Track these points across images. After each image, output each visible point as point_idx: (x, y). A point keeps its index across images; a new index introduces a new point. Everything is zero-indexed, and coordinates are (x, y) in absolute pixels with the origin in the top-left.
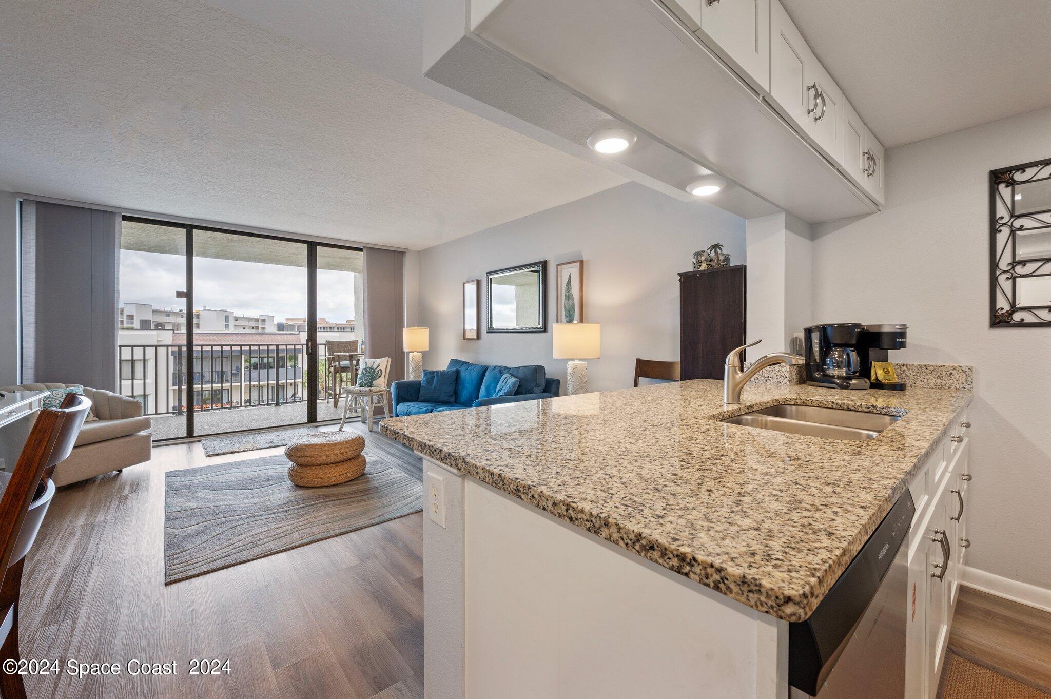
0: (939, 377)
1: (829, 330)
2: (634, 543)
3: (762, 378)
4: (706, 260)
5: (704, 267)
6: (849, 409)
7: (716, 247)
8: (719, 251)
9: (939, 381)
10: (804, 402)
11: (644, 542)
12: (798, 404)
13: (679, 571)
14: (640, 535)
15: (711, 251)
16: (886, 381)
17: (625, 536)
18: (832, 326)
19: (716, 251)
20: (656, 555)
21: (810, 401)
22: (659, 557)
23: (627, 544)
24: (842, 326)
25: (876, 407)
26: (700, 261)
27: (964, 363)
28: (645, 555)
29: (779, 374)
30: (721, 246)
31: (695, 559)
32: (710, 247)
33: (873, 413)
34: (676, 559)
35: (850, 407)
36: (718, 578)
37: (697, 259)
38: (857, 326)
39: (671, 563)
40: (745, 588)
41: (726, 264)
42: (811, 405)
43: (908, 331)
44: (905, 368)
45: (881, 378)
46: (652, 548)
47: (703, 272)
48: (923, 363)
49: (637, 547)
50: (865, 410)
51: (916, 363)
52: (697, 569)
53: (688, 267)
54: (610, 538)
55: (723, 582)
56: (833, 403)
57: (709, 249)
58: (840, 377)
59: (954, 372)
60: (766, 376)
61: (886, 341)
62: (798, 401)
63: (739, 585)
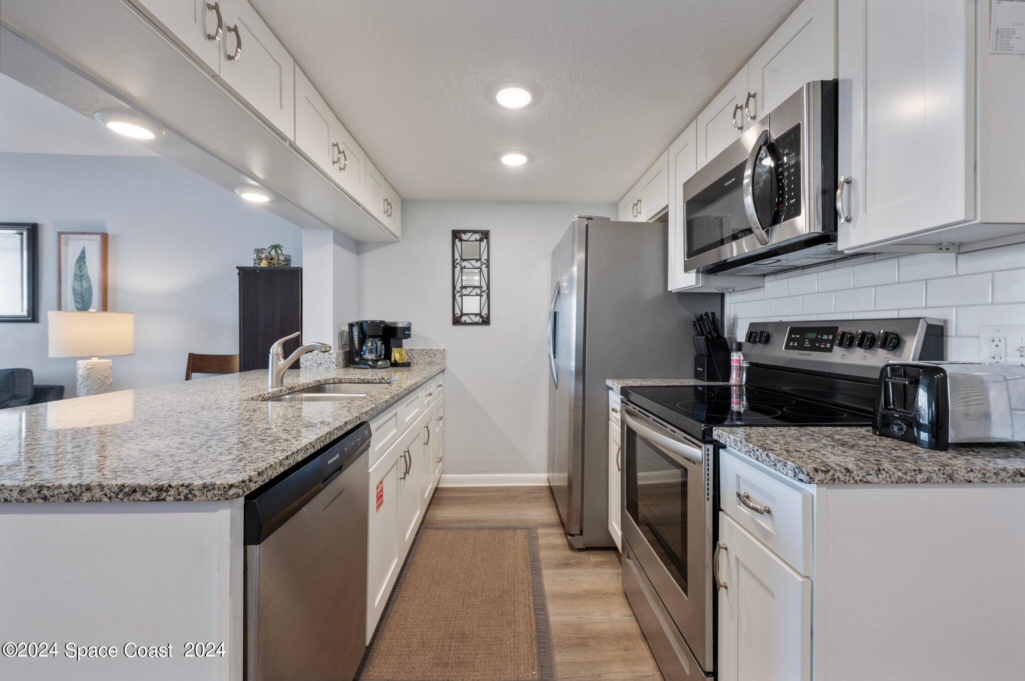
0: (430, 357)
1: (365, 325)
2: (117, 494)
3: (316, 365)
4: (266, 258)
5: (264, 264)
6: (369, 383)
7: (276, 247)
8: (279, 251)
9: (430, 359)
10: (340, 381)
11: (126, 490)
12: (336, 382)
13: (158, 499)
14: (123, 486)
15: (271, 250)
16: (401, 361)
17: (108, 492)
18: (366, 322)
19: (276, 251)
20: (138, 495)
21: (344, 379)
22: (141, 496)
23: (110, 498)
24: (373, 322)
25: (384, 379)
26: (260, 258)
27: (442, 347)
28: (128, 499)
29: (328, 360)
30: (281, 247)
31: (170, 486)
32: (271, 247)
33: (382, 383)
34: (155, 492)
35: (369, 381)
36: (187, 491)
37: (257, 256)
38: (382, 322)
39: (151, 497)
40: (206, 490)
41: (286, 264)
42: (344, 382)
43: (412, 326)
44: (413, 352)
45: (397, 359)
46: (135, 491)
47: (262, 269)
48: (422, 348)
49: (121, 496)
50: (378, 381)
51: (419, 348)
52: (172, 492)
53: (249, 262)
54: (92, 499)
55: (191, 493)
56: (359, 379)
57: (269, 248)
58: (372, 360)
59: (436, 353)
60: (319, 362)
61: (400, 335)
62: (335, 380)
63: (201, 490)
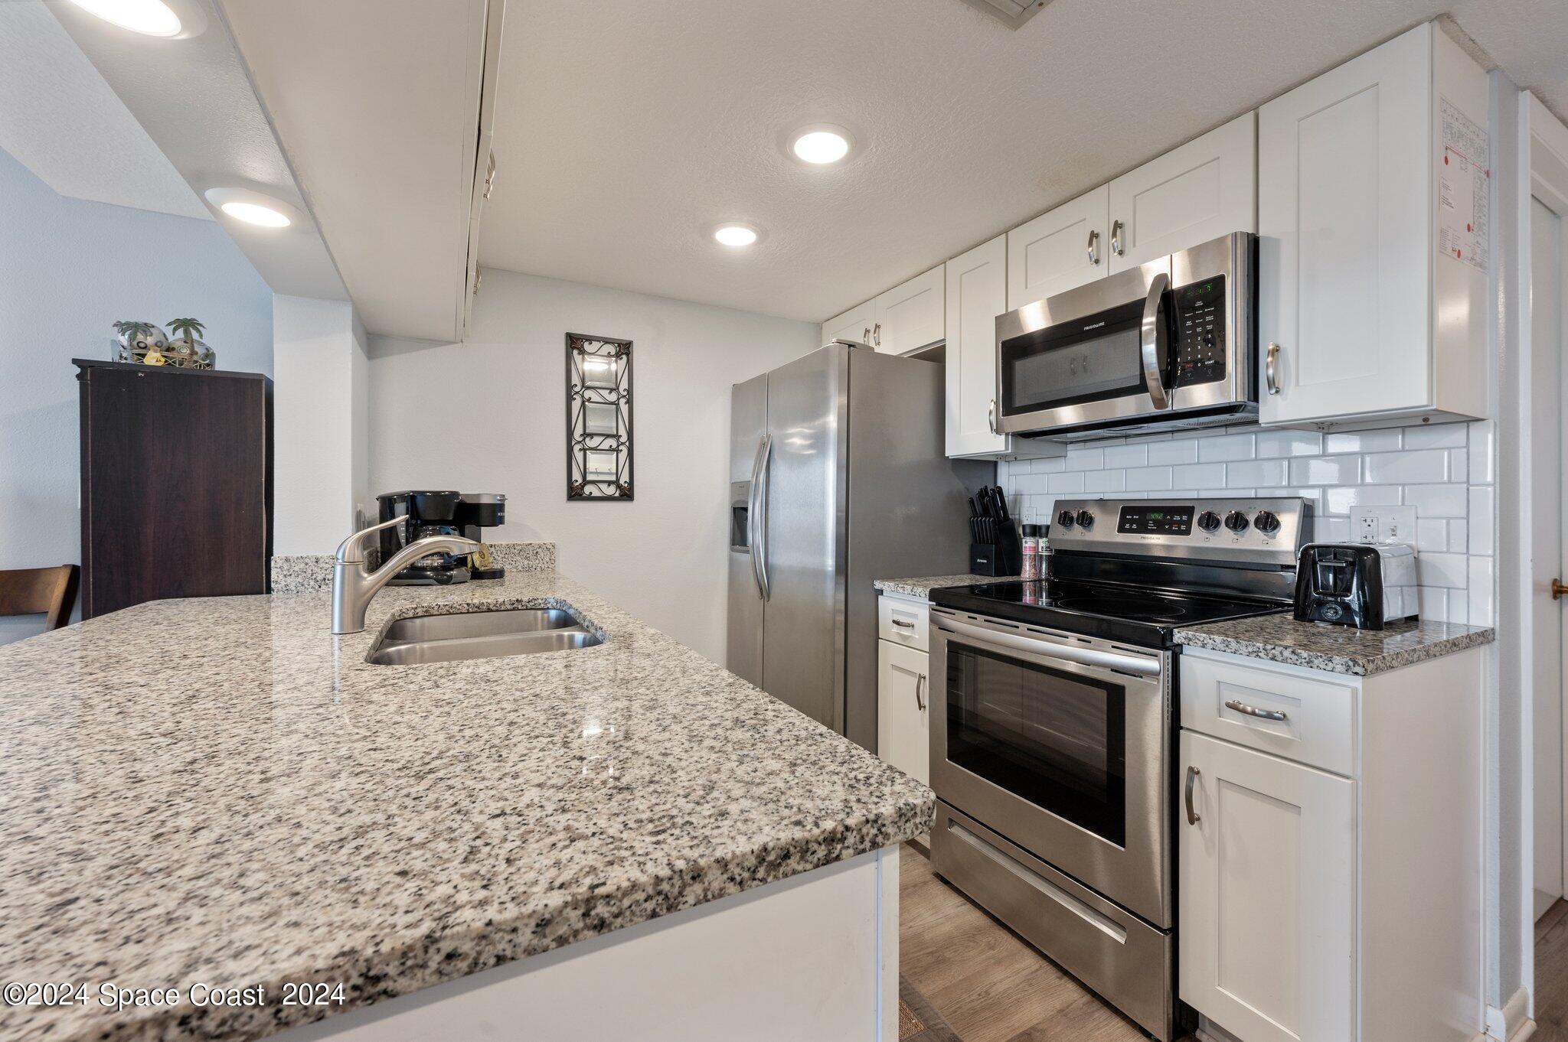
0: (526, 558)
1: (419, 499)
2: (754, 872)
3: (312, 583)
4: (158, 345)
5: (153, 359)
6: (489, 610)
7: (187, 325)
8: (195, 335)
9: (526, 562)
10: (427, 611)
11: (772, 857)
12: (420, 614)
13: (828, 861)
14: (765, 849)
15: (175, 330)
16: (483, 568)
17: (737, 871)
18: (423, 493)
19: (187, 332)
20: (793, 863)
21: (436, 609)
22: (798, 863)
23: (741, 883)
24: (437, 495)
25: (521, 601)
26: (142, 345)
27: (547, 539)
28: (775, 877)
30: (201, 325)
31: (847, 828)
32: (172, 323)
33: (518, 609)
34: (823, 847)
35: (491, 607)
36: (874, 831)
37: (131, 339)
38: (455, 494)
39: (815, 860)
40: (903, 819)
41: (208, 365)
42: (437, 613)
43: (506, 503)
44: (493, 549)
45: (477, 564)
46: (787, 856)
47: (153, 371)
48: (511, 542)
49: (761, 873)
50: (509, 607)
51: (504, 543)
52: (851, 839)
53: (107, 348)
54: (705, 896)
55: (881, 833)
56: (468, 604)
57: (170, 324)
58: (433, 569)
59: (539, 550)
60: (320, 578)
61: (485, 514)
62: (418, 610)
63: (896, 823)
